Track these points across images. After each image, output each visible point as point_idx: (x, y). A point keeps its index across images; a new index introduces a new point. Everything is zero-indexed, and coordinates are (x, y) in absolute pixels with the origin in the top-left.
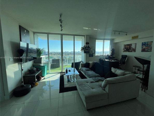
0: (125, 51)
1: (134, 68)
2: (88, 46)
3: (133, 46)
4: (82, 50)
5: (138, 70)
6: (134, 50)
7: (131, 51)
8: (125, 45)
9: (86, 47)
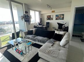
0: (47, 20)
1: (53, 29)
2: (27, 15)
3: (52, 17)
4: (22, 19)
5: (55, 30)
6: (52, 19)
7: (51, 20)
8: (47, 16)
9: (25, 16)
